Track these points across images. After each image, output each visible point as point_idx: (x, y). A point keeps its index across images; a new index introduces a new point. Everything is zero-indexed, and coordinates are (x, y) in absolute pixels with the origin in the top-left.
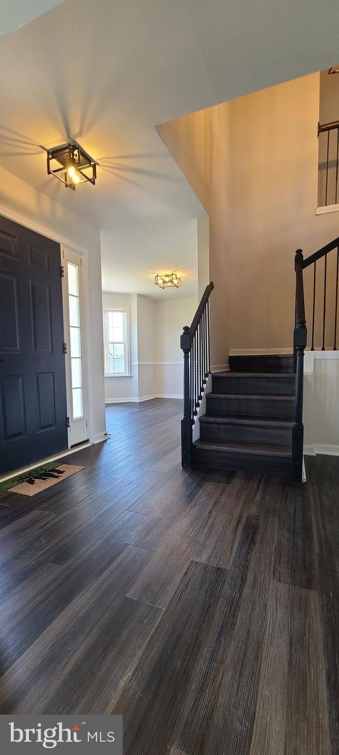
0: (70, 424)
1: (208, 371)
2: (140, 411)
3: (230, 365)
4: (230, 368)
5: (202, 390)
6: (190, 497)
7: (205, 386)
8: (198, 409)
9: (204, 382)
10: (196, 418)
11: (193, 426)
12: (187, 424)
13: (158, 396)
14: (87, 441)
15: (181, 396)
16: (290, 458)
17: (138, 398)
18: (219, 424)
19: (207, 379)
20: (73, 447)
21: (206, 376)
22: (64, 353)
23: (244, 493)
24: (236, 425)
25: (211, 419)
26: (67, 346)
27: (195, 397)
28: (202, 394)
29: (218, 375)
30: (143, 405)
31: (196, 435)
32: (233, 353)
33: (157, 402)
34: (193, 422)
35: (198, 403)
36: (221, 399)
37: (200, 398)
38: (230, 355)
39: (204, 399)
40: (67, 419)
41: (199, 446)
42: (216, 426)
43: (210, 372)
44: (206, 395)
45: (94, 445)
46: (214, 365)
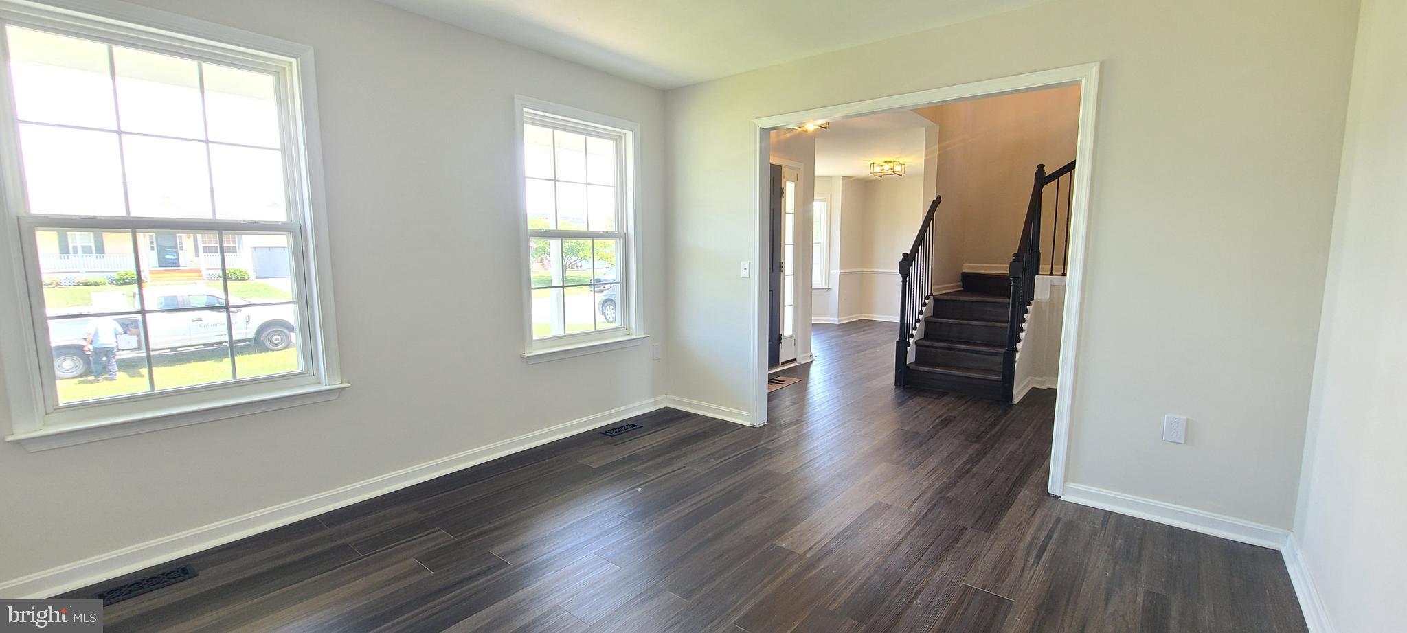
0: (782, 341)
1: (929, 292)
2: (843, 336)
3: (963, 282)
4: (963, 287)
5: (921, 313)
6: (901, 404)
7: (924, 309)
8: (914, 332)
9: (924, 305)
10: (911, 340)
11: (908, 348)
12: (902, 346)
13: (865, 316)
14: (794, 360)
15: (897, 320)
16: (1000, 381)
17: (837, 319)
18: (936, 348)
19: (927, 301)
20: (783, 363)
21: (927, 298)
22: (781, 271)
23: (951, 405)
24: (954, 349)
25: (928, 343)
26: (783, 265)
27: (911, 320)
28: (921, 317)
29: (941, 297)
30: (844, 328)
31: (911, 357)
32: (968, 268)
33: (862, 325)
34: (909, 345)
35: (915, 326)
36: (941, 323)
37: (918, 321)
38: (964, 271)
39: (923, 323)
40: (780, 336)
41: (914, 367)
42: (933, 350)
43: (931, 294)
44: (925, 318)
45: (800, 365)
46: (938, 285)
